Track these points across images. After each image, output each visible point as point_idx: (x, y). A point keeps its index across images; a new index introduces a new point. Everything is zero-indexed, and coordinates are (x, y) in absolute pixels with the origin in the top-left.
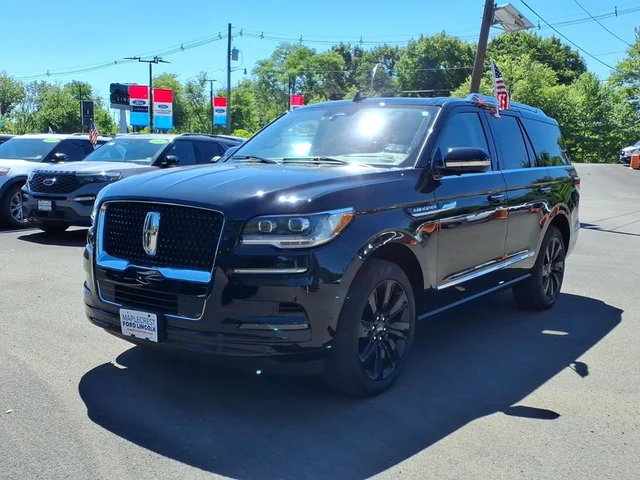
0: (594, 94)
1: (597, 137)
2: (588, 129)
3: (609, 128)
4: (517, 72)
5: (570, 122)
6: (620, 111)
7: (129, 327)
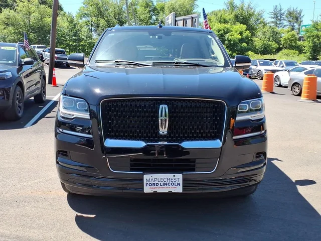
0: (72, 23)
1: (75, 44)
2: (71, 40)
3: (80, 40)
4: (32, 9)
5: (62, 36)
6: (85, 32)
7: (152, 187)
